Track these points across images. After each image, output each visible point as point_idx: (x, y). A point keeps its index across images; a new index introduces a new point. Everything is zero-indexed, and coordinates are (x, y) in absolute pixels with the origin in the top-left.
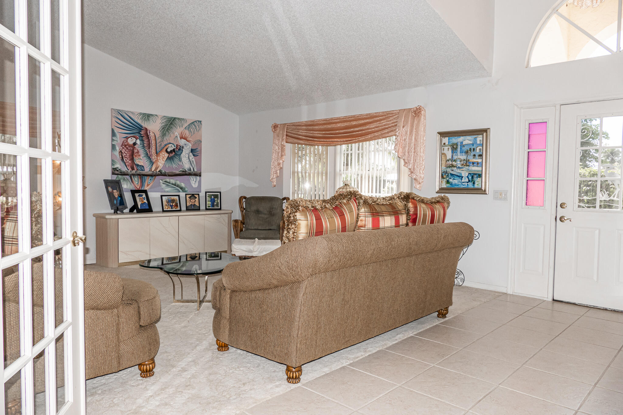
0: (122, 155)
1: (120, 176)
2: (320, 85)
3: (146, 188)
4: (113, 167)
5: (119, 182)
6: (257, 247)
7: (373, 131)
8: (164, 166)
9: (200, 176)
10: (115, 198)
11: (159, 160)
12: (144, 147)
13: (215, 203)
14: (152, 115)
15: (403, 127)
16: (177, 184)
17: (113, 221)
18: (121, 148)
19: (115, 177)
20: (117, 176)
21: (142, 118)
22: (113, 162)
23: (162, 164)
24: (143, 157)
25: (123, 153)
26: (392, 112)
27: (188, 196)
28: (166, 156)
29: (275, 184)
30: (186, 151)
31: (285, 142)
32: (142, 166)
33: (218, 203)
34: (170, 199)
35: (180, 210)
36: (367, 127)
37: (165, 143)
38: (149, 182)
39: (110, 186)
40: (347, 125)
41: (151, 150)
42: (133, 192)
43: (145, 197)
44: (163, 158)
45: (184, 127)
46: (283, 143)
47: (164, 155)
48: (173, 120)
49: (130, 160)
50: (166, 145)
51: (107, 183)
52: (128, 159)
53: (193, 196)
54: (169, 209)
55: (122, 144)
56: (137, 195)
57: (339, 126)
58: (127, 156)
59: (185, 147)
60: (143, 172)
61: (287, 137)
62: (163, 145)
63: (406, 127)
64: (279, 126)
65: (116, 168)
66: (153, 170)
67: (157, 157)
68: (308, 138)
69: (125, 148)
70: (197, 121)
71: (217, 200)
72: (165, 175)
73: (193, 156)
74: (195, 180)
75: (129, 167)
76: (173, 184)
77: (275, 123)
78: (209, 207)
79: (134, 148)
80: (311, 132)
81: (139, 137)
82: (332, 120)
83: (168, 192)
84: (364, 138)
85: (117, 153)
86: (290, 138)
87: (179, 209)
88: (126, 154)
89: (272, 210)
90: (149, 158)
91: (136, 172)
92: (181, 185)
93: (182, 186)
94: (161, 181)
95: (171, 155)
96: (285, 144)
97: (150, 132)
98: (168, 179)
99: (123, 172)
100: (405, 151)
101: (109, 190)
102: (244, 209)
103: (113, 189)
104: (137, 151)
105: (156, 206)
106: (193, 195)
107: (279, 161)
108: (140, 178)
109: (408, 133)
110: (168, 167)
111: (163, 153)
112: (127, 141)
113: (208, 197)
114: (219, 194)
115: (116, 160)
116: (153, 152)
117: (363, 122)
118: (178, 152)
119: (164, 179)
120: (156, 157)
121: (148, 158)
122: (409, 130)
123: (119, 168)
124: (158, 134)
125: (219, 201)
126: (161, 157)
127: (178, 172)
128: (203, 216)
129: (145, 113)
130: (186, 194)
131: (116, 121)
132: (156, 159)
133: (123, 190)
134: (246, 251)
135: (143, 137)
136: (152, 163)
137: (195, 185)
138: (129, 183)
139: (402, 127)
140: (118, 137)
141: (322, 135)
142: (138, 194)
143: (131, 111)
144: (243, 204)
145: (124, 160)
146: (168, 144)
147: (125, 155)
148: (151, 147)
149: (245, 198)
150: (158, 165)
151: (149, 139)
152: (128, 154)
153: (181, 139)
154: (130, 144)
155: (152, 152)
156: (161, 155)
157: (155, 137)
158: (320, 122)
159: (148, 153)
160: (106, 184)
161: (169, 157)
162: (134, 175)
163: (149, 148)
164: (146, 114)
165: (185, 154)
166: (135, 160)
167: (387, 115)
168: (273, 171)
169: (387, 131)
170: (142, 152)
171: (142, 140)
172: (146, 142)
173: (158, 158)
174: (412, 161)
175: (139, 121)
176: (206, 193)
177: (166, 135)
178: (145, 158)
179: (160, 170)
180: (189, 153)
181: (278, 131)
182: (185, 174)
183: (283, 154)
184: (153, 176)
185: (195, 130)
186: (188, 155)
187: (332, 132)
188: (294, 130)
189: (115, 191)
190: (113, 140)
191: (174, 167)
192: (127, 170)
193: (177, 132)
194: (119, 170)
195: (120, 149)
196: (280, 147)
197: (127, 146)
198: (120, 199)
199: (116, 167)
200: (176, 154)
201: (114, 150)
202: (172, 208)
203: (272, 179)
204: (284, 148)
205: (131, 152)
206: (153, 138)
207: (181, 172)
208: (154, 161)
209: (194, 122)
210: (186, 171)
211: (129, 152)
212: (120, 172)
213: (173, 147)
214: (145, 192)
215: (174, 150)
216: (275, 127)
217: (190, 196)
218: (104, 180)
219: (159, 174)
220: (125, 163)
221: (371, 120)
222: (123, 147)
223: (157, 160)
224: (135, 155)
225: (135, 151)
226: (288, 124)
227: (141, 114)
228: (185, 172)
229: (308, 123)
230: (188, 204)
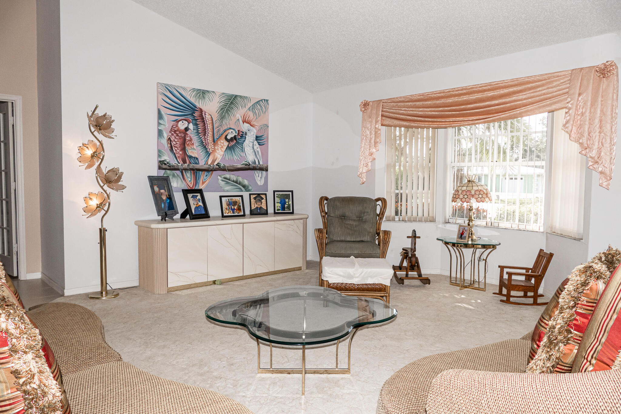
0: (171, 144)
1: (168, 172)
2: (444, 40)
3: (201, 187)
4: (160, 159)
5: (168, 179)
6: (360, 270)
7: (525, 103)
8: (223, 158)
9: (267, 170)
10: (163, 200)
11: (217, 151)
12: (198, 133)
13: (286, 206)
14: (208, 91)
15: (580, 95)
16: (239, 182)
17: (160, 231)
18: (170, 134)
19: (162, 173)
20: (164, 171)
21: (196, 97)
22: (160, 153)
23: (221, 155)
24: (197, 147)
25: (172, 141)
26: (557, 74)
27: (253, 197)
28: (225, 145)
29: (365, 180)
30: (250, 138)
31: (380, 125)
32: (196, 158)
33: (289, 205)
34: (231, 200)
35: (244, 215)
36: (514, 98)
37: (225, 128)
38: (205, 179)
39: (155, 185)
40: (478, 97)
41: (207, 137)
42: (186, 192)
43: (200, 198)
44: (222, 147)
45: (247, 107)
46: (377, 126)
47: (223, 143)
48: (234, 99)
49: (181, 151)
50: (225, 131)
51: (152, 180)
52: (179, 149)
53: (259, 197)
54: (229, 214)
55: (171, 129)
56: (190, 196)
57: (465, 100)
58: (178, 145)
59: (248, 134)
60: (197, 166)
61: (384, 118)
62: (222, 130)
63: (585, 95)
64: (371, 104)
65: (163, 161)
66: (209, 163)
67: (214, 146)
68: (416, 118)
69: (174, 134)
70: (263, 100)
71: (289, 201)
72: (224, 169)
73: (258, 146)
74: (260, 175)
75: (180, 159)
76: (233, 181)
77: (365, 101)
78: (278, 210)
79: (186, 134)
80: (421, 109)
81: (192, 120)
82: (453, 91)
83: (227, 191)
84: (508, 114)
85: (164, 141)
86: (387, 119)
87: (242, 213)
88: (177, 143)
89: (363, 215)
90: (205, 147)
91: (188, 165)
92: (244, 182)
93: (244, 184)
94: (219, 177)
95: (232, 144)
96: (380, 127)
97: (206, 113)
98: (228, 175)
99: (173, 166)
100: (584, 130)
101: (155, 190)
102: (326, 213)
103: (160, 189)
104: (189, 138)
105: (214, 210)
106: (259, 194)
107: (372, 150)
108: (194, 174)
109: (589, 104)
110: (227, 159)
111: (222, 142)
112: (177, 126)
113: (277, 197)
114: (291, 193)
115: (163, 151)
116: (210, 140)
117: (506, 91)
118: (240, 141)
119: (223, 175)
120: (212, 146)
121: (203, 148)
122: (590, 98)
123: (168, 161)
124: (215, 117)
125: (291, 202)
126: (219, 146)
127: (239, 166)
128: (273, 222)
129: (199, 90)
130: (250, 194)
131: (163, 99)
132: (213, 149)
133: (172, 190)
134: (344, 277)
135: (198, 120)
136: (208, 154)
137: (260, 182)
138: (179, 180)
139: (577, 95)
140: (166, 121)
141: (438, 113)
142: (192, 195)
143: (183, 85)
144: (324, 207)
145: (174, 150)
146: (228, 129)
147: (174, 144)
148: (207, 133)
149: (327, 199)
150: (216, 158)
151: (205, 123)
152: (178, 143)
153: (244, 123)
154: (181, 130)
155: (208, 140)
156: (219, 143)
157: (212, 120)
158: (435, 95)
159: (204, 141)
160: (152, 182)
161: (230, 146)
162: (186, 170)
163: (205, 135)
164: (201, 90)
165: (249, 142)
166: (187, 150)
167: (549, 79)
168: (362, 164)
169: (548, 102)
170: (195, 140)
171: (196, 125)
172: (200, 126)
173: (216, 148)
174: (596, 147)
175: (192, 100)
176: (274, 192)
177: (225, 118)
178: (199, 148)
179: (218, 163)
180: (253, 141)
181: (370, 110)
182: (249, 168)
183: (378, 140)
184: (210, 171)
185: (261, 111)
186: (252, 144)
187: (454, 108)
188: (393, 108)
189: (162, 191)
190: (159, 124)
191: (236, 160)
192: (177, 163)
193: (239, 113)
194: (167, 163)
195: (168, 136)
196: (372, 132)
197: (177, 132)
198: (168, 201)
199: (164, 159)
200: (237, 143)
201: (161, 137)
202: (233, 213)
203: (361, 174)
204: (379, 132)
205: (182, 140)
206: (210, 122)
207: (243, 166)
208: (211, 151)
209: (259, 101)
210: (250, 164)
211: (179, 140)
212: (169, 166)
213: (234, 133)
214: (200, 191)
215: (235, 136)
216: (366, 105)
217: (255, 196)
218: (149, 177)
219: (217, 168)
220: (175, 154)
221: (519, 88)
222: (173, 133)
223: (214, 151)
224: (188, 144)
225: (187, 138)
226: (384, 101)
227: (194, 90)
228: (248, 165)
229: (415, 98)
230: (253, 208)
